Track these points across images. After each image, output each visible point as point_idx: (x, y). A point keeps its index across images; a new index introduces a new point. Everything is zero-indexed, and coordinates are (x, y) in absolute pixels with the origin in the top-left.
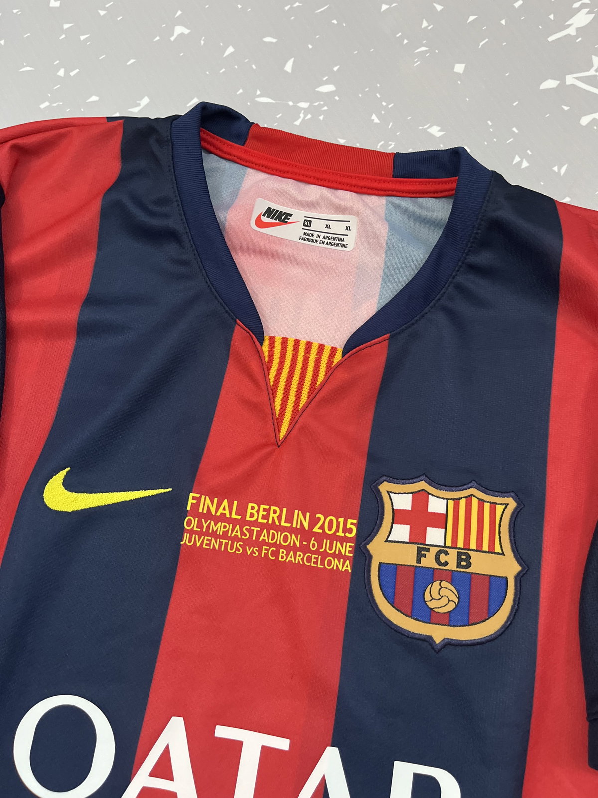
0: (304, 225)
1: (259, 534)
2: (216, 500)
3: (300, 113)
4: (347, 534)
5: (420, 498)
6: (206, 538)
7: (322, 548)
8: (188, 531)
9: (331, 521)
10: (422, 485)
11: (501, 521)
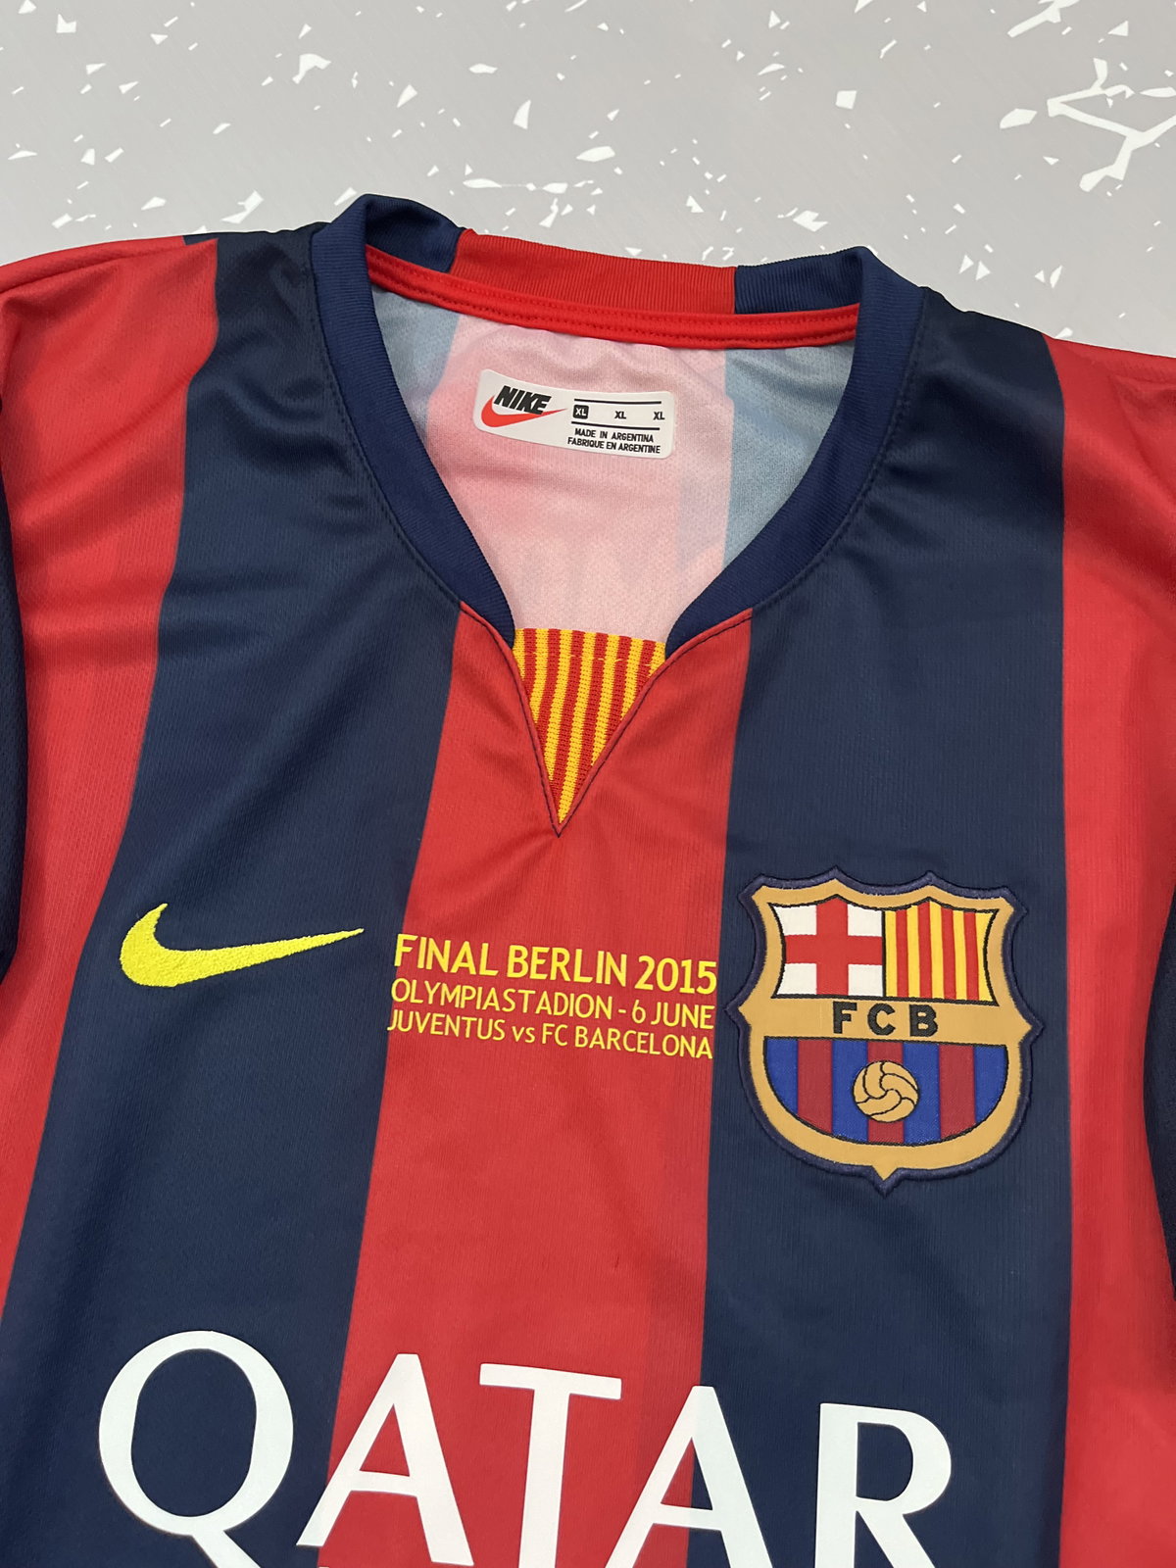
0: (575, 416)
1: (534, 1001)
2: (448, 943)
3: (551, 204)
4: (700, 990)
5: (832, 913)
6: (435, 1015)
7: (655, 1019)
8: (400, 1006)
9: (668, 967)
10: (834, 887)
11: (986, 942)
